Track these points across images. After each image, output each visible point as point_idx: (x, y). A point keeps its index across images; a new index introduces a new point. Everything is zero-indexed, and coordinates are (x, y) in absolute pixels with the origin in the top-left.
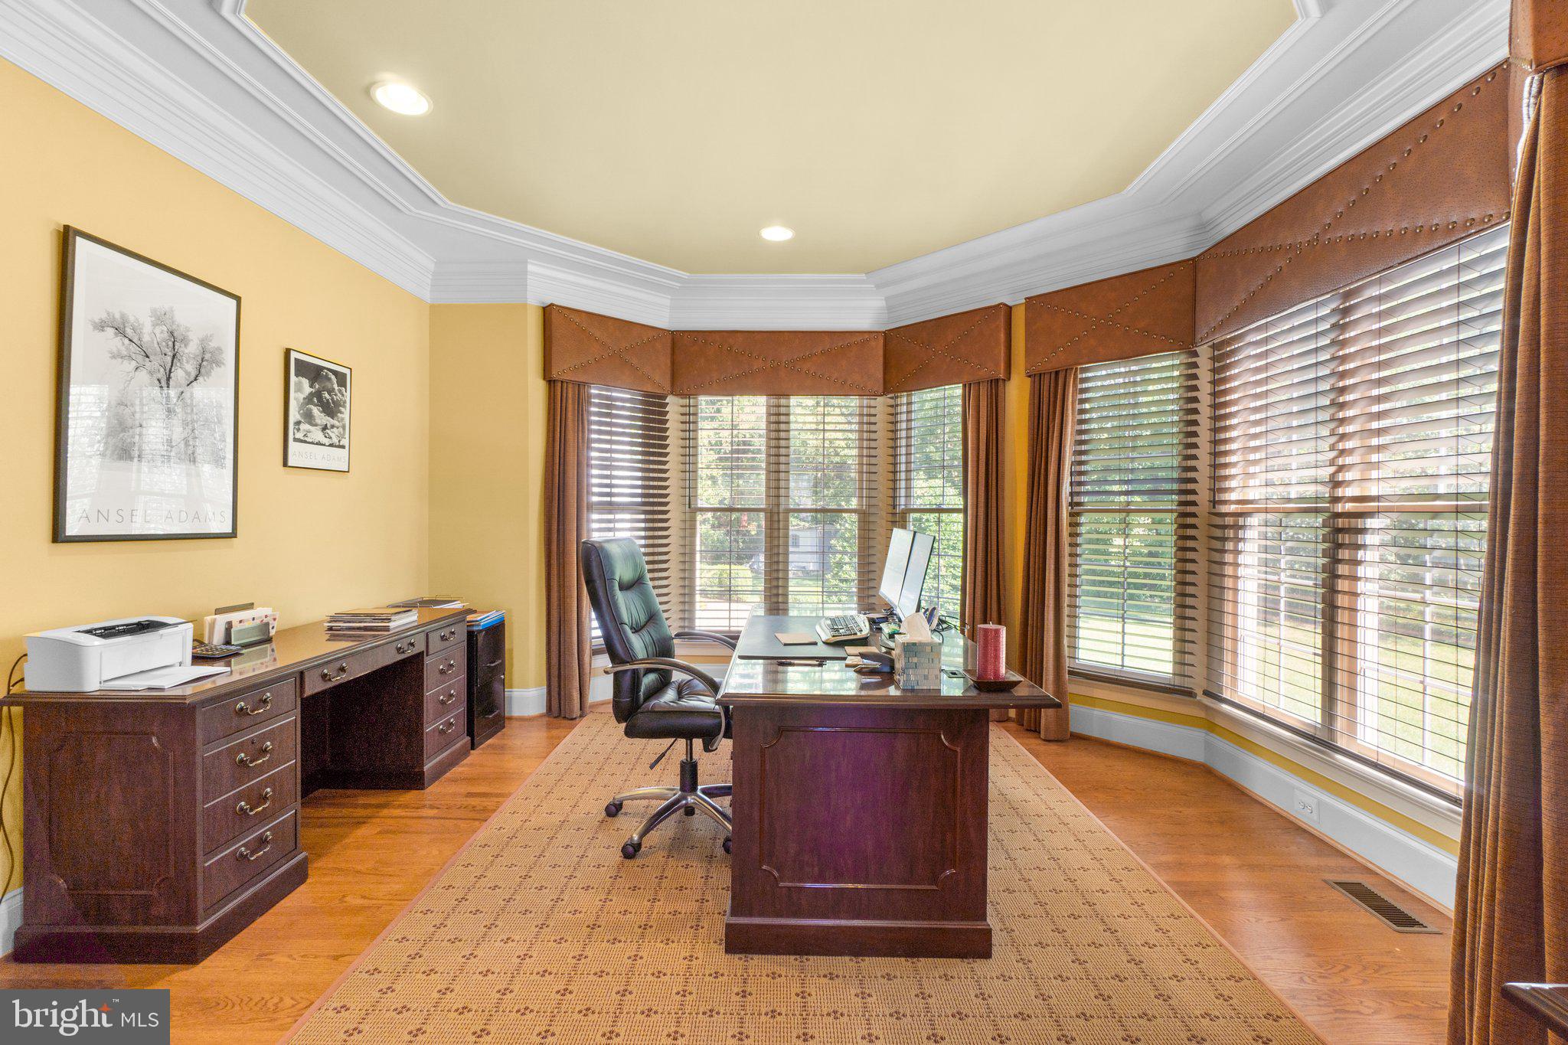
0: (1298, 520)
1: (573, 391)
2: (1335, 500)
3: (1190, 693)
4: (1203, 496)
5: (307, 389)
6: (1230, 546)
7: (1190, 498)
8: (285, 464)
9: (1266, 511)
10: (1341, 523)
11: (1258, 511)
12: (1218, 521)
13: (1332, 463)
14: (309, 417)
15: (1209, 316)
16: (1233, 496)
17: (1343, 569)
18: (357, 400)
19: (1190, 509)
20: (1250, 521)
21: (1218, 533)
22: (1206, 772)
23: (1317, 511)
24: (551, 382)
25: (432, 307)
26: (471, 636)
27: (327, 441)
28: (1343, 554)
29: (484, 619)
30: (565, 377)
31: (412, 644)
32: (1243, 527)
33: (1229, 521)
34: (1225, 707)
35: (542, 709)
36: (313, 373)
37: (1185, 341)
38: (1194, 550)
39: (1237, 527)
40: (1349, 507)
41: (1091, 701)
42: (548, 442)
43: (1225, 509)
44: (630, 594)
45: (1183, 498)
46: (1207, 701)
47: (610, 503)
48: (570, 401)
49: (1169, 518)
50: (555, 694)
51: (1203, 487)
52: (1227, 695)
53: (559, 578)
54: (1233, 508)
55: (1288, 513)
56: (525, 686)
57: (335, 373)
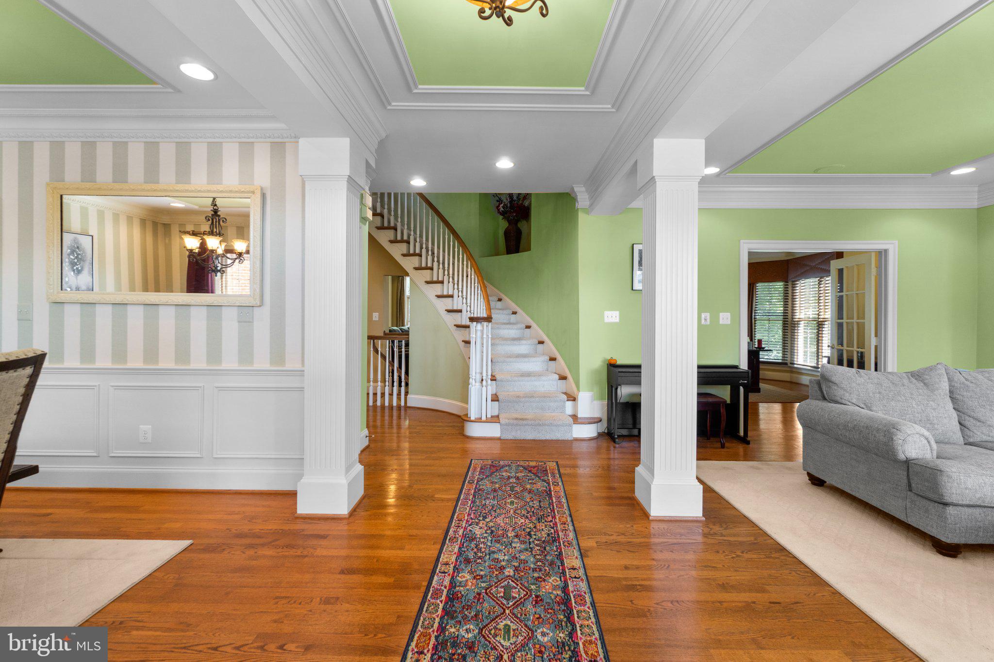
0: (812, 322)
2: (819, 318)
3: (786, 364)
4: (790, 317)
6: (796, 328)
7: (786, 317)
9: (805, 320)
10: (820, 323)
11: (803, 320)
12: (793, 323)
13: (818, 311)
15: (791, 276)
16: (797, 317)
17: (820, 338)
19: (786, 320)
20: (801, 323)
21: (793, 325)
22: (791, 382)
23: (815, 320)
28: (820, 335)
32: (799, 324)
33: (796, 323)
34: (795, 366)
37: (785, 280)
38: (787, 332)
39: (798, 324)
40: (821, 320)
41: (765, 370)
43: (795, 320)
45: (784, 317)
46: (792, 366)
49: (781, 322)
51: (790, 314)
52: (795, 362)
54: (797, 320)
55: (810, 321)
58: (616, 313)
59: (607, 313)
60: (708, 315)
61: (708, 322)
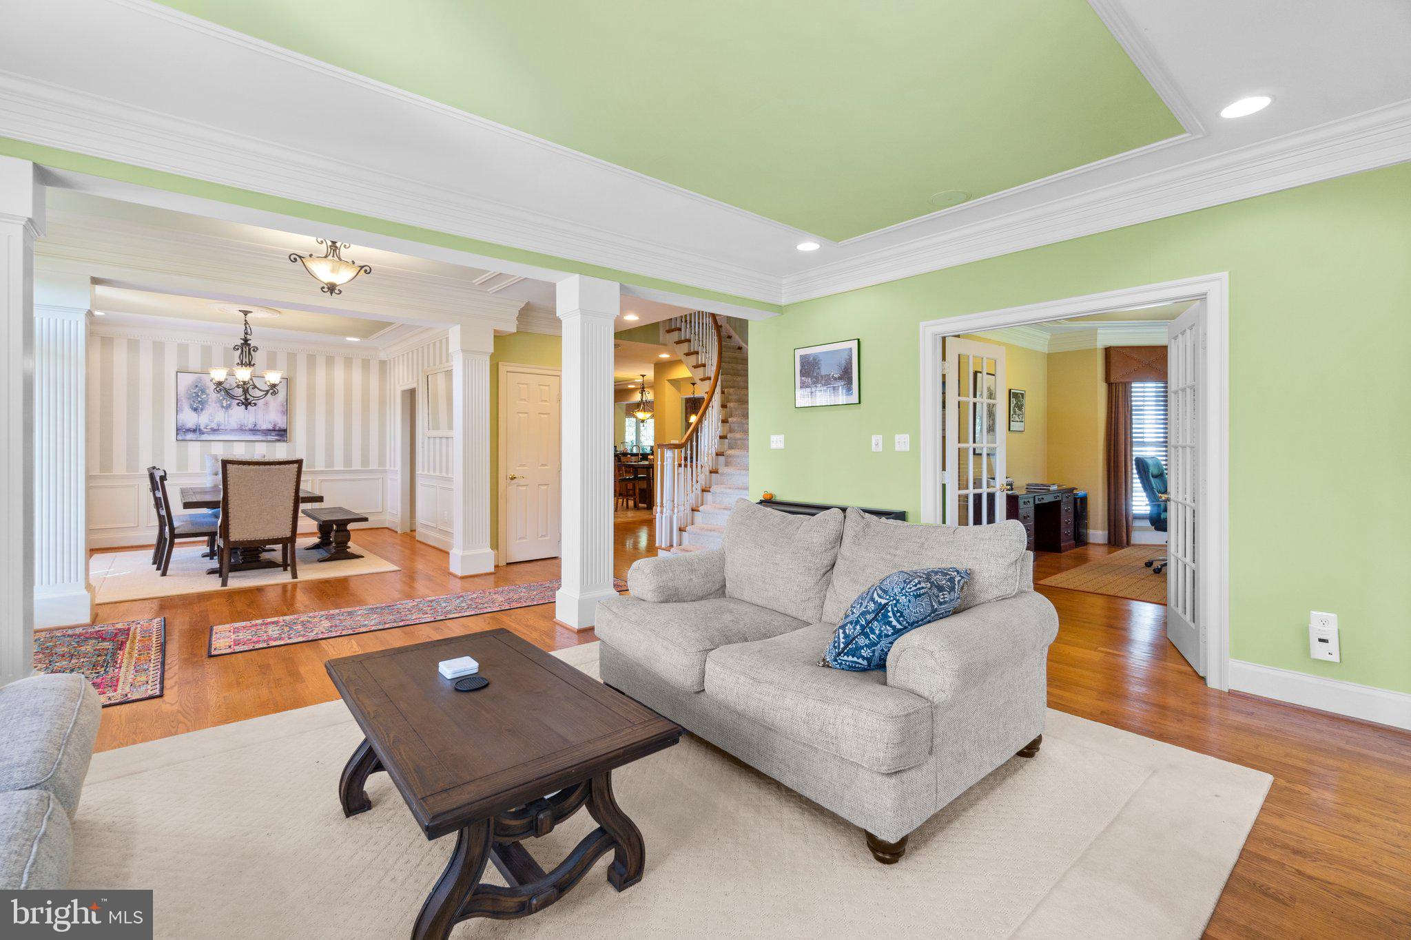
1: (1122, 388)
5: (1015, 402)
8: (1009, 430)
14: (1015, 412)
18: (1028, 403)
24: (1110, 384)
25: (1049, 354)
26: (1075, 499)
27: (1019, 420)
29: (1080, 493)
30: (1118, 381)
31: (1043, 499)
35: (1107, 543)
36: (1016, 396)
42: (1108, 413)
44: (1156, 480)
47: (1143, 442)
48: (1120, 392)
50: (1112, 534)
53: (1114, 472)
56: (1095, 528)
57: (1021, 394)
58: (781, 437)
59: (773, 438)
60: (880, 437)
61: (880, 449)
